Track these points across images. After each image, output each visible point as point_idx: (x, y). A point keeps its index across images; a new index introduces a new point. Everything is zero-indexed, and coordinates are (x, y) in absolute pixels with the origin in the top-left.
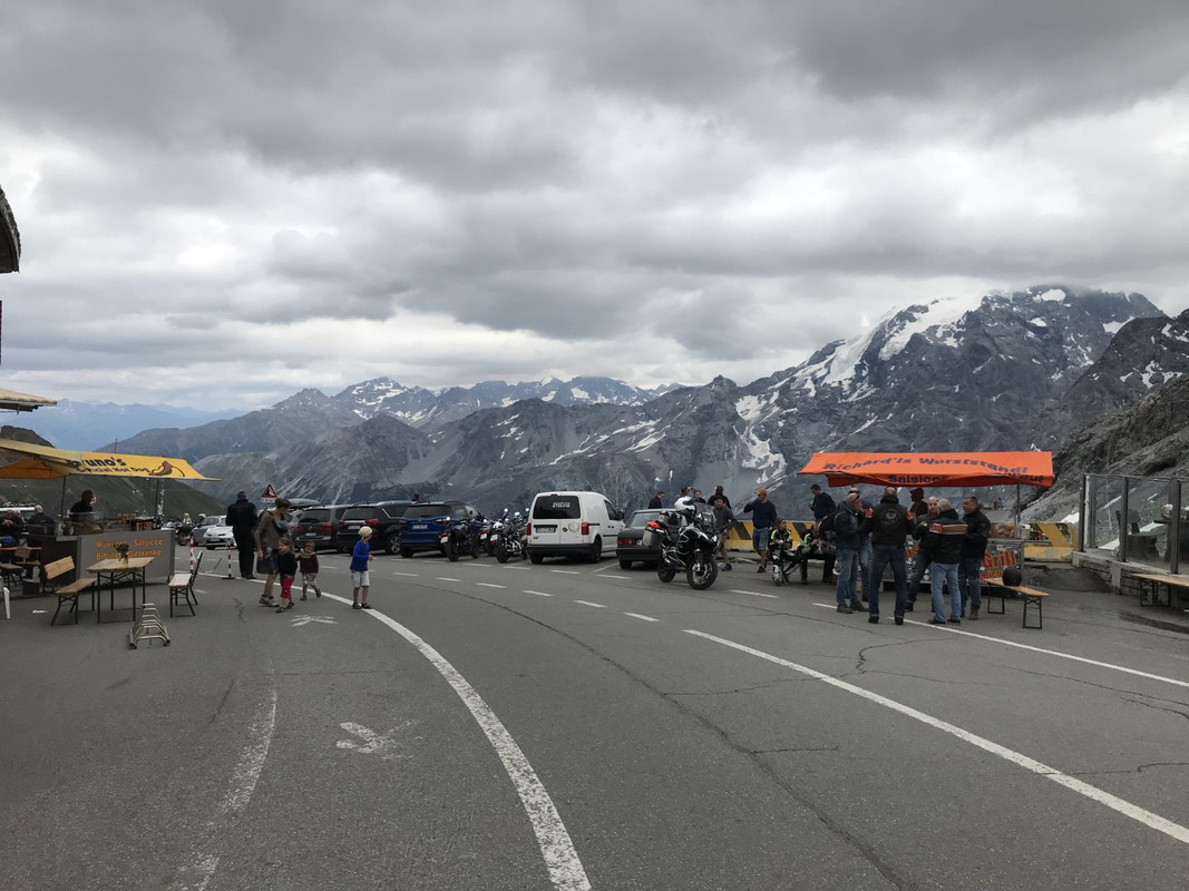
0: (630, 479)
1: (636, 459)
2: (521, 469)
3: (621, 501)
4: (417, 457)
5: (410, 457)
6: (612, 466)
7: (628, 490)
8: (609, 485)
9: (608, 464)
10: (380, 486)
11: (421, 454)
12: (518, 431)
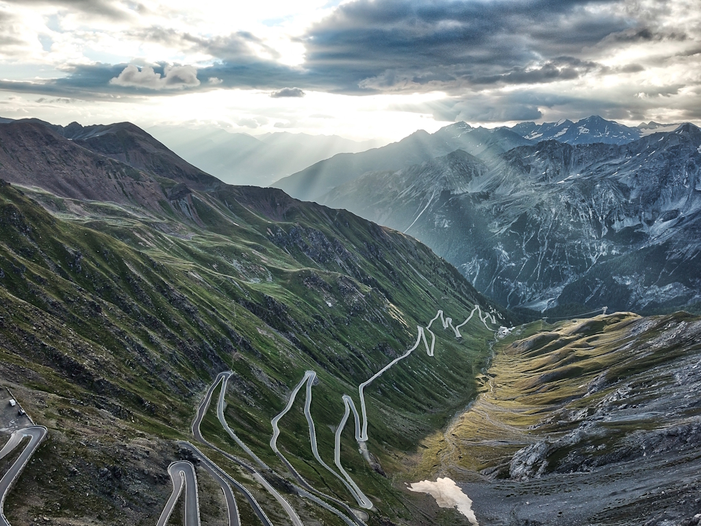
0: (612, 195)
1: (618, 182)
2: (540, 186)
3: (604, 210)
4: (477, 175)
5: (473, 176)
6: (601, 187)
7: (611, 202)
8: (597, 199)
9: (598, 185)
10: (455, 192)
11: (479, 173)
12: (541, 161)
